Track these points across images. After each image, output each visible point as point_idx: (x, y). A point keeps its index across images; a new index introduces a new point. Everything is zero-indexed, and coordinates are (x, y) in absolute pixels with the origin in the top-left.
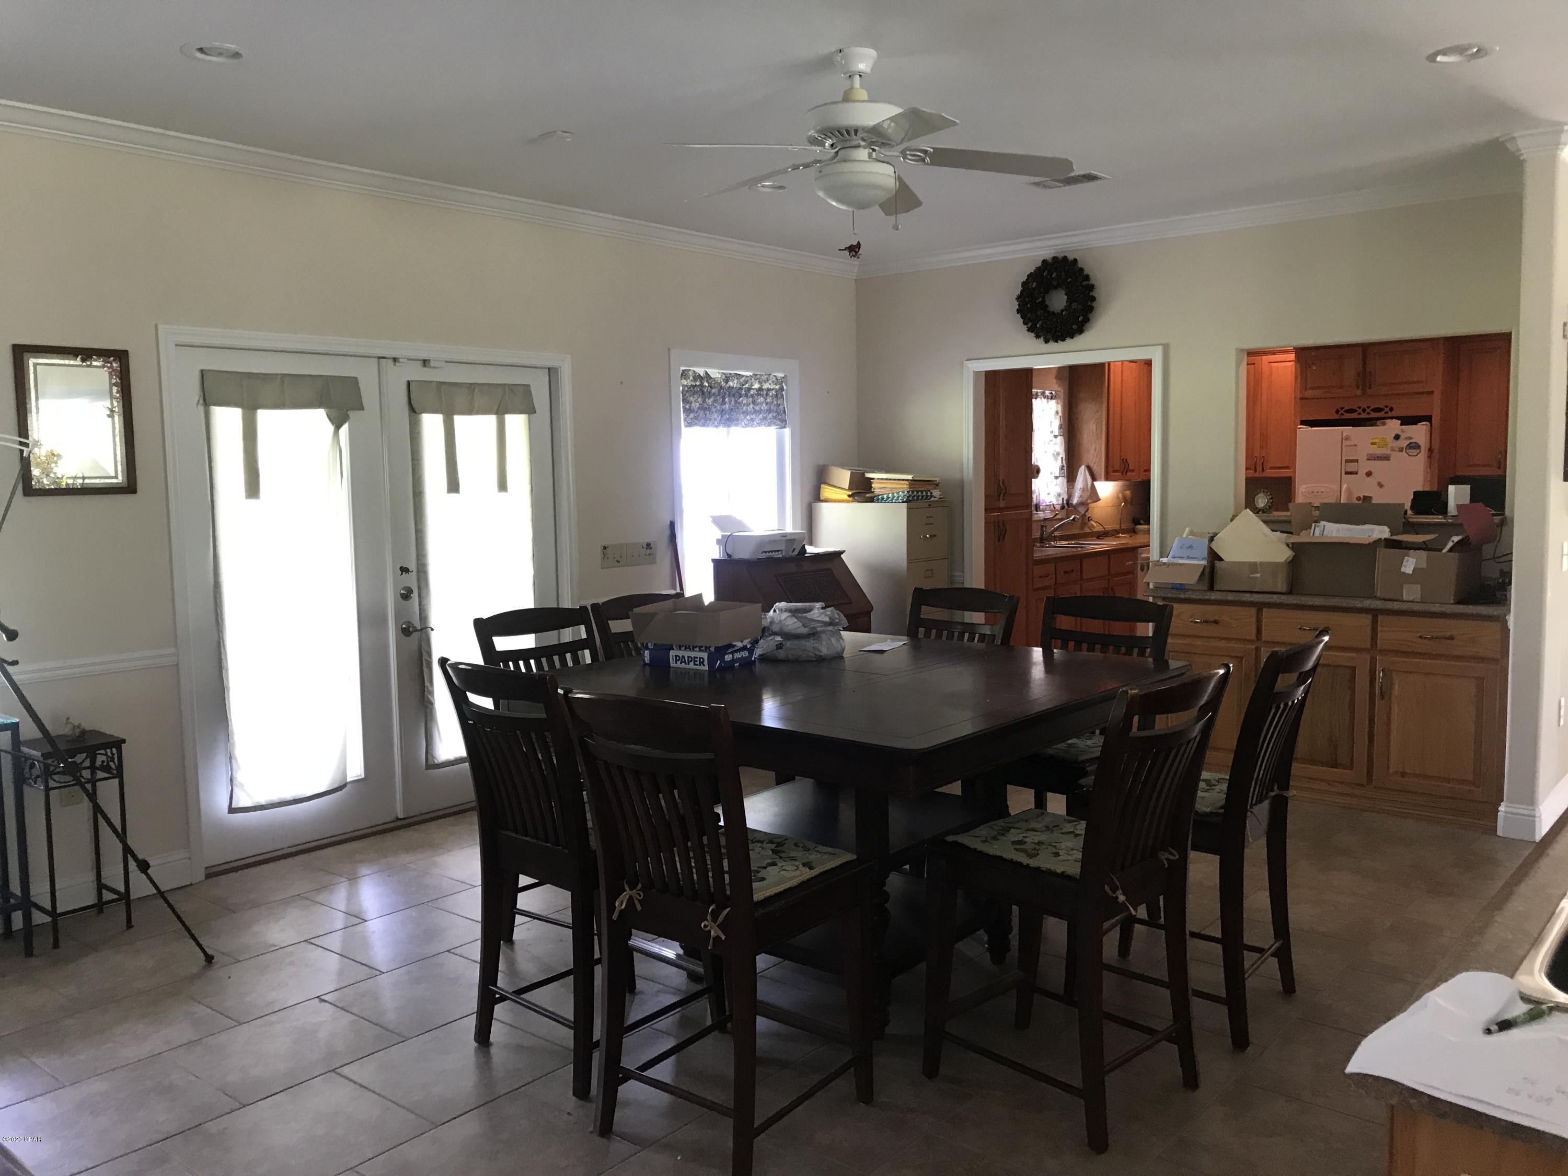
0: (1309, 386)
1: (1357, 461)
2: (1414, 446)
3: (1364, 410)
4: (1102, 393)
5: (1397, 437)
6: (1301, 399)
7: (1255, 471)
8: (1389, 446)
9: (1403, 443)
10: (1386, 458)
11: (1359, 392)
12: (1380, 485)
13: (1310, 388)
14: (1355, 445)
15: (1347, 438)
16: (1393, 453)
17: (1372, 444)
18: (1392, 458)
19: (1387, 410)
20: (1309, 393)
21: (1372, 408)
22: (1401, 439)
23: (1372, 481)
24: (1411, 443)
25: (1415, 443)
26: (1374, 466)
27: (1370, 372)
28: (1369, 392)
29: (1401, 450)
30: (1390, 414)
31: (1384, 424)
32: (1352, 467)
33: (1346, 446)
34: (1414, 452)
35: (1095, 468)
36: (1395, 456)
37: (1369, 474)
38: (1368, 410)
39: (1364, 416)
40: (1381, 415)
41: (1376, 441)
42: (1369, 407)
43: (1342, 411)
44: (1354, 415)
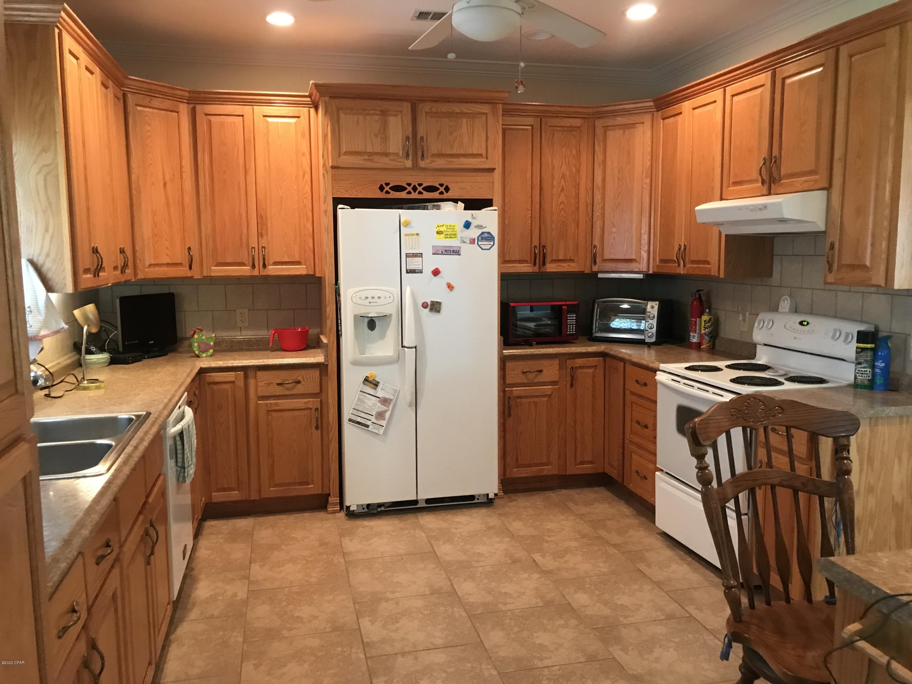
0: (344, 150)
1: (420, 255)
2: (486, 237)
3: (415, 189)
5: (467, 225)
6: (333, 167)
7: (254, 266)
8: (459, 236)
9: (474, 233)
10: (456, 252)
11: (409, 163)
12: (450, 287)
13: (346, 153)
14: (417, 234)
15: (405, 225)
16: (463, 246)
17: (438, 233)
18: (462, 252)
19: (442, 189)
20: (347, 160)
21: (423, 186)
22: (472, 226)
23: (441, 281)
24: (483, 233)
25: (489, 233)
26: (441, 262)
27: (422, 138)
28: (422, 164)
29: (472, 241)
30: (446, 196)
31: (438, 208)
32: (414, 263)
33: (406, 235)
34: (486, 244)
36: (467, 249)
37: (436, 272)
38: (420, 189)
39: (414, 196)
40: (435, 195)
41: (442, 229)
42: (420, 185)
43: (387, 188)
44: (403, 195)
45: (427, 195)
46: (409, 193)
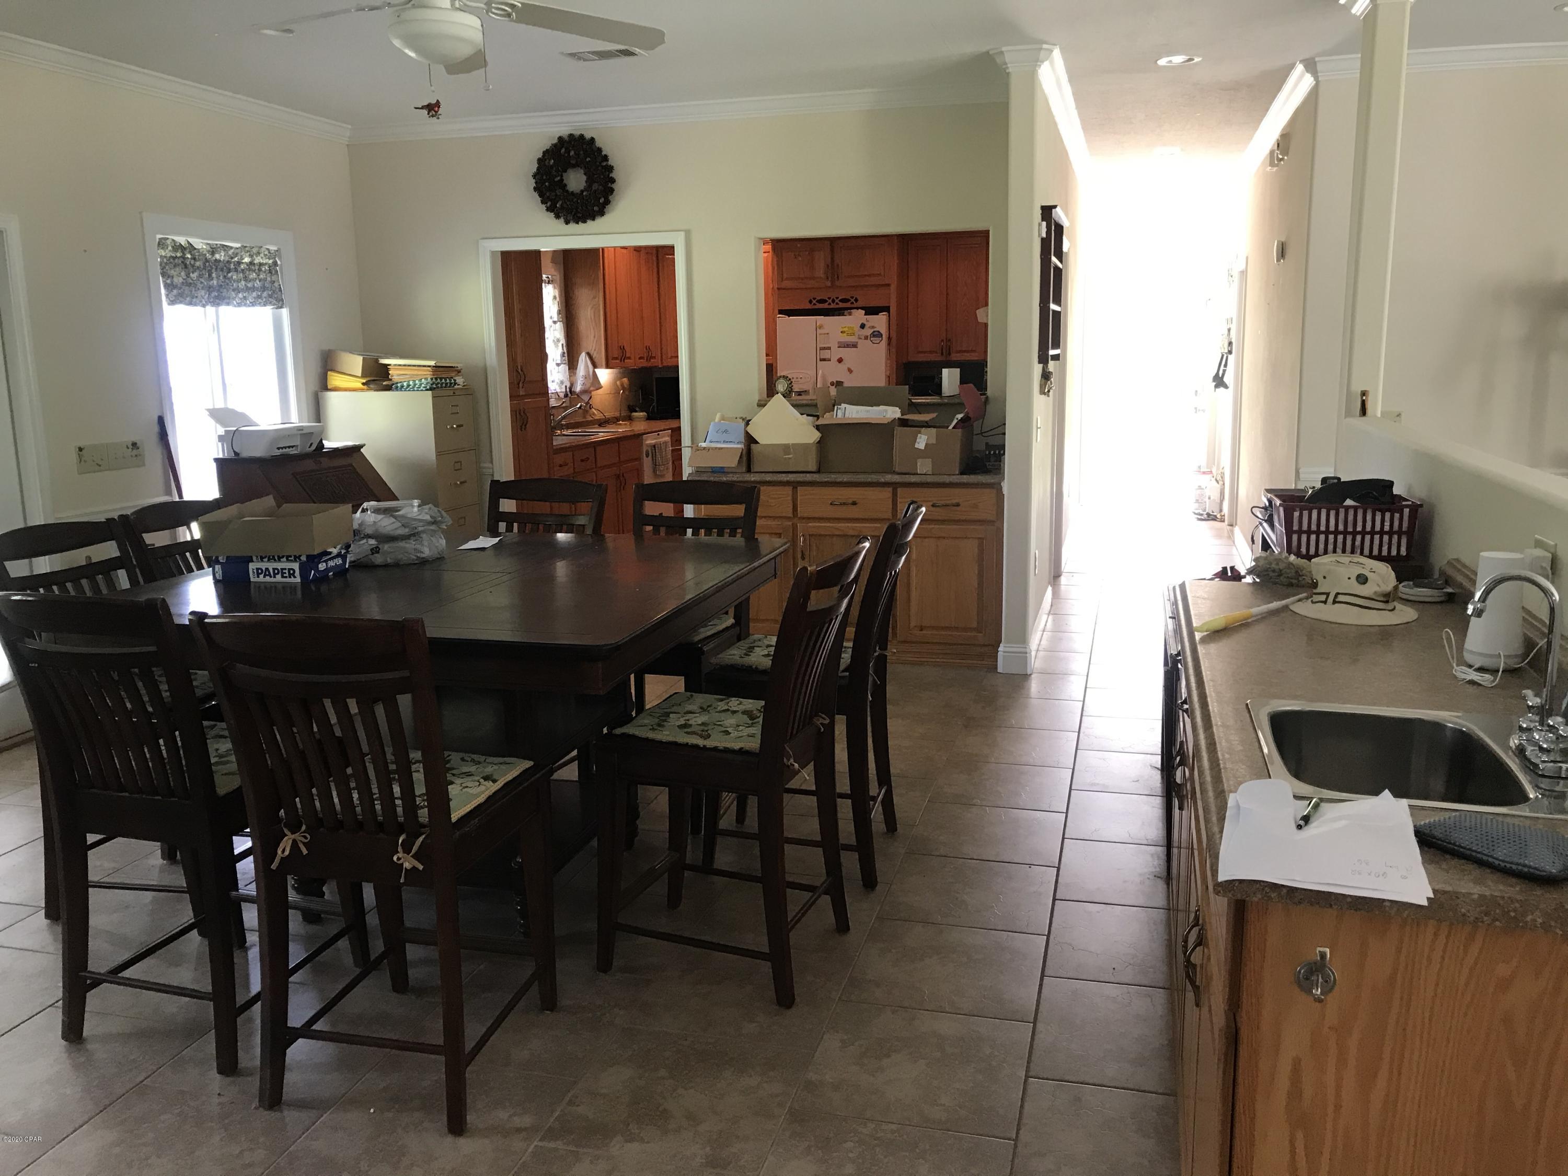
0: (785, 277)
1: (829, 348)
2: (876, 334)
3: (833, 301)
4: (598, 278)
5: (863, 326)
6: (778, 289)
8: (857, 334)
9: (868, 332)
10: (854, 346)
11: (829, 284)
12: (850, 371)
13: (787, 279)
14: (828, 333)
15: (821, 327)
16: (860, 341)
17: (842, 332)
18: (859, 345)
19: (853, 300)
20: (787, 284)
21: (840, 298)
22: (867, 327)
23: (843, 367)
24: (874, 332)
25: (879, 332)
26: (843, 353)
27: (838, 265)
28: (837, 283)
29: (866, 338)
30: (855, 305)
31: (850, 314)
32: (826, 354)
33: (820, 334)
34: (877, 340)
35: (595, 355)
36: (861, 343)
37: (840, 360)
38: (837, 301)
39: (833, 306)
40: (848, 305)
41: (845, 329)
42: (837, 298)
43: (814, 302)
44: (825, 306)
45: (841, 305)
46: (830, 304)
